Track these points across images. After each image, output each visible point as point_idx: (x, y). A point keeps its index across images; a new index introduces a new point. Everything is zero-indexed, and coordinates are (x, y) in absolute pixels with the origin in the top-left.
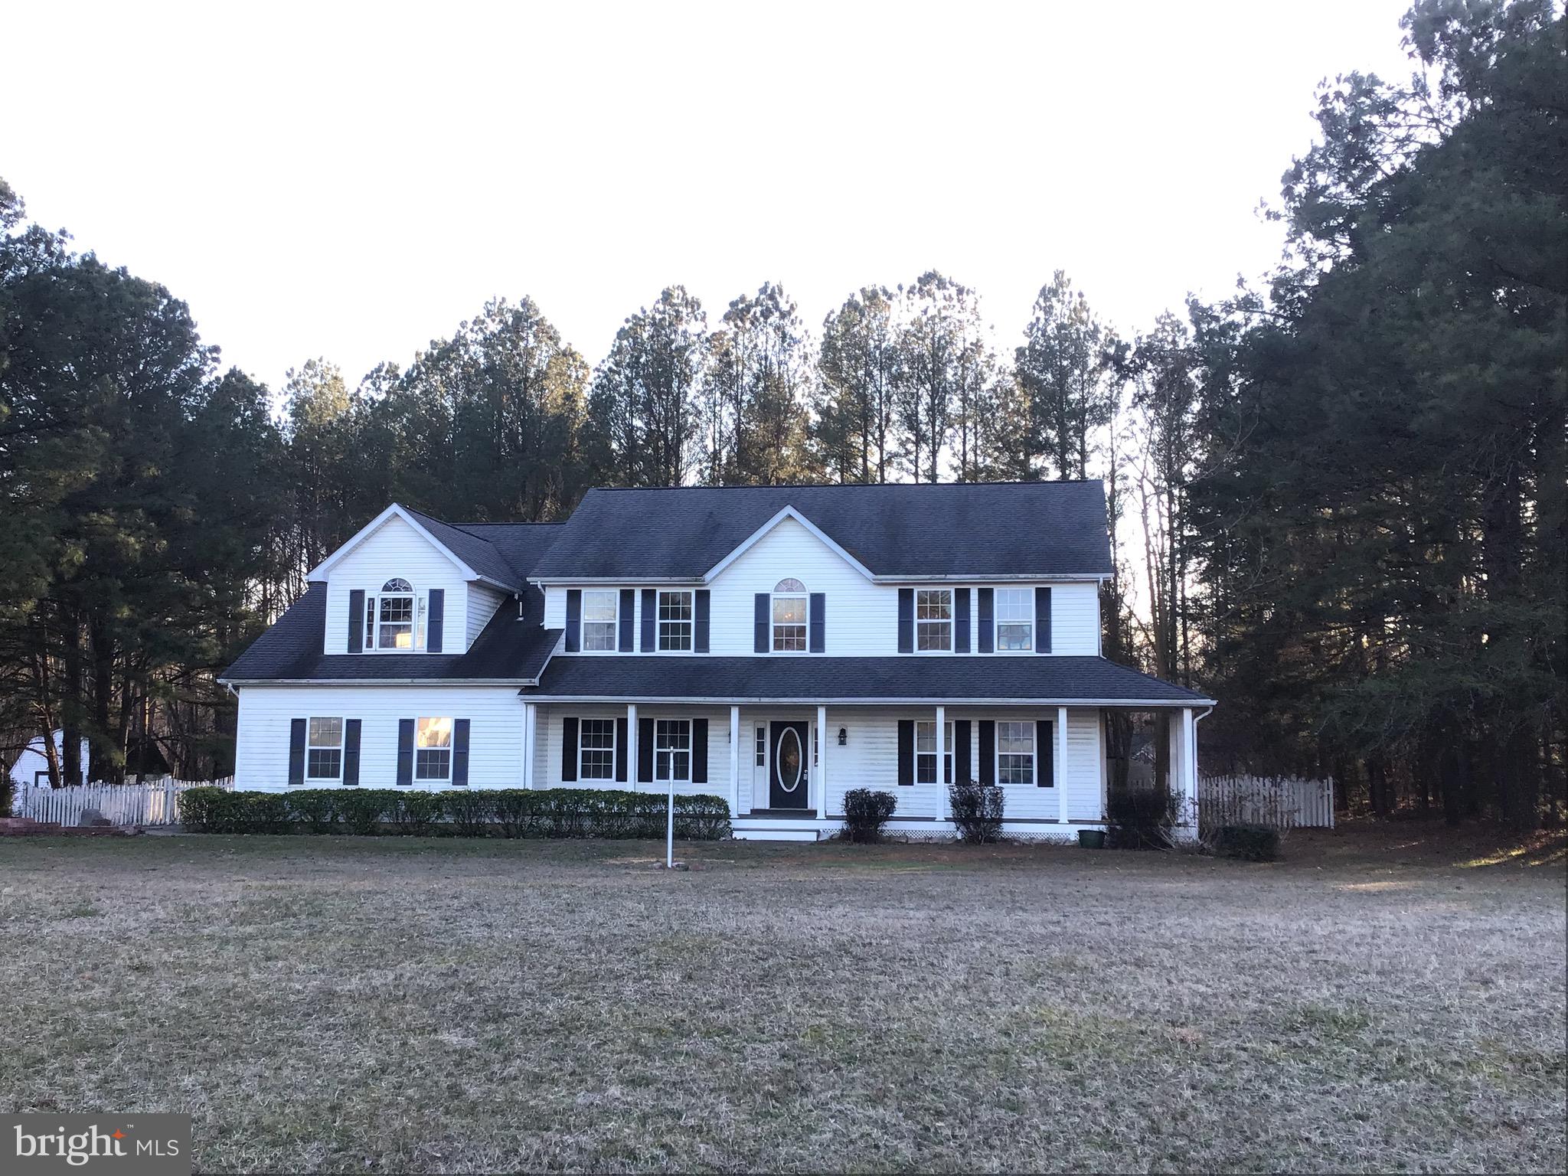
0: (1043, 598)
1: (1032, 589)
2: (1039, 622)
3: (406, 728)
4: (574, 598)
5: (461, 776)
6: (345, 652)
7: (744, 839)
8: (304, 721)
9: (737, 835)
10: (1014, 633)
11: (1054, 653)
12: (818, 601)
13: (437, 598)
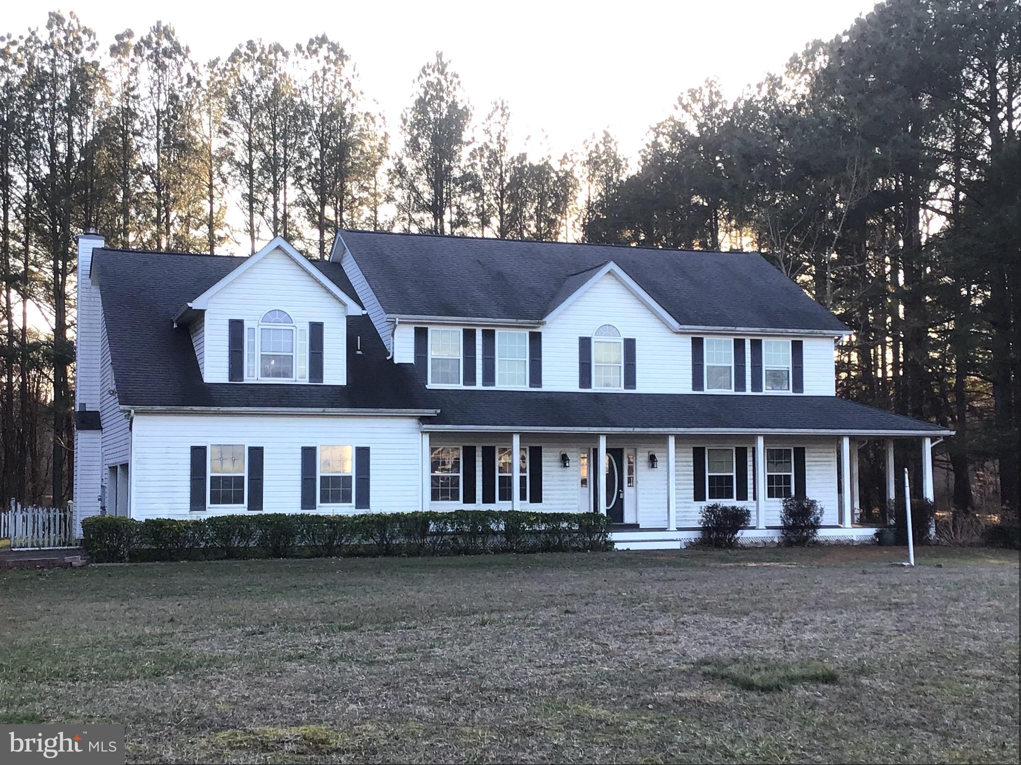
0: (797, 348)
1: (789, 341)
2: (794, 368)
3: (309, 455)
4: (421, 335)
5: (363, 500)
6: (226, 381)
7: (628, 549)
8: (204, 449)
9: (618, 546)
10: (776, 377)
11: (805, 393)
12: (630, 345)
13: (316, 330)
